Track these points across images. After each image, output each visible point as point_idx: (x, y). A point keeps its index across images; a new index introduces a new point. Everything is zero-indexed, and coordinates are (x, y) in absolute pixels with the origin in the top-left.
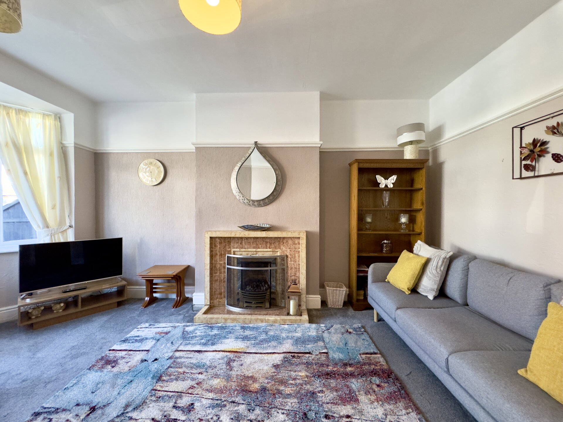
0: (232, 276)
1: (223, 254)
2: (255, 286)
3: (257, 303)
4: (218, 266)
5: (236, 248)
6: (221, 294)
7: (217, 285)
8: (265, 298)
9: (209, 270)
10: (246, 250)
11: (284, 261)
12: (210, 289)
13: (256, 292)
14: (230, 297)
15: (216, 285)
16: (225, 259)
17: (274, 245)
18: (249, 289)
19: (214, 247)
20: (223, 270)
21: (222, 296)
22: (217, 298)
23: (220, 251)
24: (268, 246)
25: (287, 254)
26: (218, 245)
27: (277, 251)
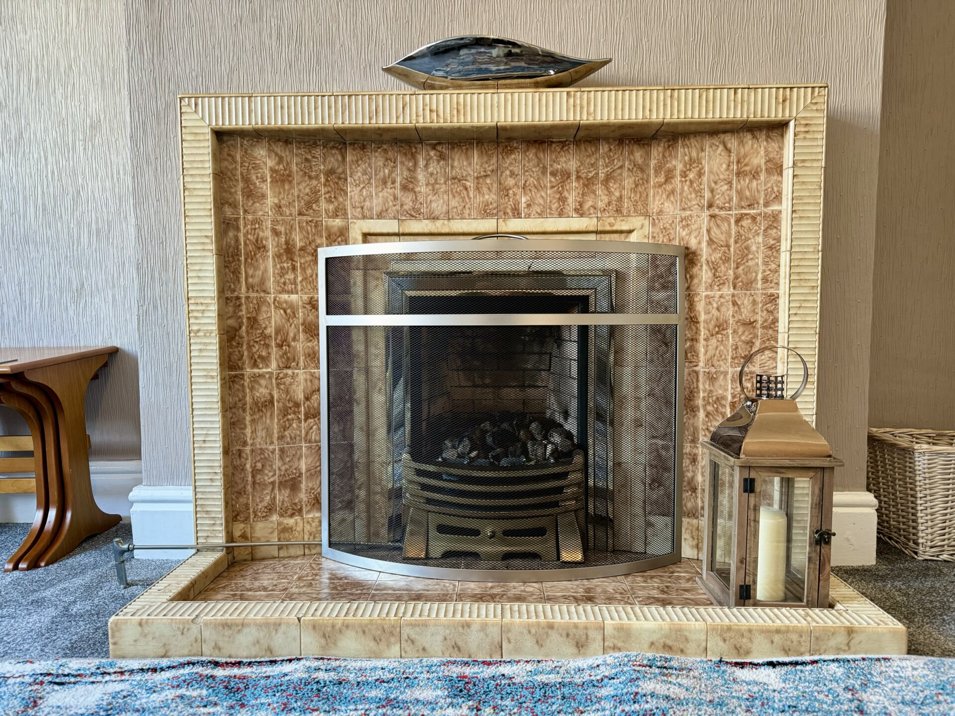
0: (359, 379)
1: (302, 249)
2: (489, 440)
3: (507, 533)
4: (272, 319)
5: (380, 216)
6: (292, 483)
7: (269, 434)
8: (555, 504)
9: (216, 340)
10: (439, 226)
11: (668, 286)
12: (226, 452)
13: (504, 469)
14: (349, 505)
15: (261, 433)
16: (312, 281)
17: (610, 193)
18: (461, 456)
19: (240, 197)
20: (301, 346)
21: (303, 496)
22: (270, 509)
23: (280, 228)
24: (572, 198)
25: (693, 243)
26: (267, 188)
27: (625, 227)
